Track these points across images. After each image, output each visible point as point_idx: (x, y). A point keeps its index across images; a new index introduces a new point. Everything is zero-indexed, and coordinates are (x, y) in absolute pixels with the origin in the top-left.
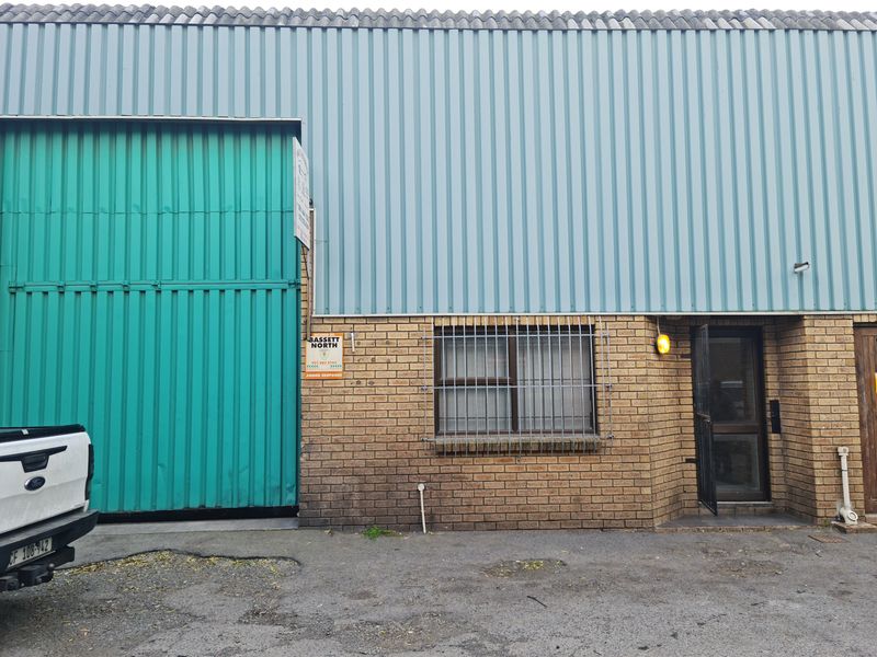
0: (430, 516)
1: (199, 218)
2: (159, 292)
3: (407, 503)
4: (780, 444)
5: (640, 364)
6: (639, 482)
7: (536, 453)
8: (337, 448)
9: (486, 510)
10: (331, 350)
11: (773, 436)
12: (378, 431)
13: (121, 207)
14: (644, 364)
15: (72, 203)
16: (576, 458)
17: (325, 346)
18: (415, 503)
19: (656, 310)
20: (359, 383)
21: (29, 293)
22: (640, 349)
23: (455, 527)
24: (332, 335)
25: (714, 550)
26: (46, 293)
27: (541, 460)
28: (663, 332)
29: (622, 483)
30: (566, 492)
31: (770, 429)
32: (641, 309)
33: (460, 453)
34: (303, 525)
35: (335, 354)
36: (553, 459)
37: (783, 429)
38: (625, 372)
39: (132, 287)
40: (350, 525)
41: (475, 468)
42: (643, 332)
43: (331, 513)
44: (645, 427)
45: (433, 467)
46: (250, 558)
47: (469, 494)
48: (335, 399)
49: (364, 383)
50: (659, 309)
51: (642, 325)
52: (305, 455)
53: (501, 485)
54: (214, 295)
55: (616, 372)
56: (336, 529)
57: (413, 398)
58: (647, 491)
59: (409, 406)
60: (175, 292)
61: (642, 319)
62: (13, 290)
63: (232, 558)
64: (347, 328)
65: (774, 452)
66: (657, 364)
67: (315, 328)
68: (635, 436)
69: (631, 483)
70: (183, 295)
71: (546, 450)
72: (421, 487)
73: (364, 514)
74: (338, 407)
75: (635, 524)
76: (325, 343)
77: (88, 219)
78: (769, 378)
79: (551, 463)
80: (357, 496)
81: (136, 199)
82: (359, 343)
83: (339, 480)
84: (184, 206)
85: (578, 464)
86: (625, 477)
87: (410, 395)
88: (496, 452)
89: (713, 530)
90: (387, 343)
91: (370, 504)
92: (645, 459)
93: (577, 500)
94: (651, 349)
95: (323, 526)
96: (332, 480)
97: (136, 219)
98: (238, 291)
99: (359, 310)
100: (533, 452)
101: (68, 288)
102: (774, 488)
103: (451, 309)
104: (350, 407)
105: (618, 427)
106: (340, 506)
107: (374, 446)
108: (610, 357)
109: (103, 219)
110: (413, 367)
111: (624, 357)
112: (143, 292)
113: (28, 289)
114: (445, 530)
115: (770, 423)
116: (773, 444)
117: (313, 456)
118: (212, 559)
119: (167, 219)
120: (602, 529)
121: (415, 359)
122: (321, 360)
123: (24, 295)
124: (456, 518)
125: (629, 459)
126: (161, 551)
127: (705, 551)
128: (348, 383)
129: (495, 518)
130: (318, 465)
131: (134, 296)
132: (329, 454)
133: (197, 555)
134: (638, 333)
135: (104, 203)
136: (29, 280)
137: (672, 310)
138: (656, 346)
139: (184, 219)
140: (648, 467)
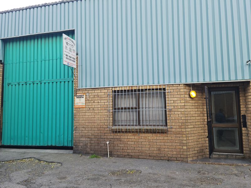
0: (111, 152)
1: (51, 61)
2: (41, 83)
3: (104, 147)
4: (246, 132)
5: (182, 101)
6: (182, 144)
7: (144, 132)
8: (83, 129)
9: (128, 151)
10: (82, 99)
11: (243, 129)
12: (95, 124)
13: (32, 60)
14: (183, 101)
15: (21, 60)
16: (159, 135)
17: (80, 98)
18: (106, 148)
19: (189, 82)
20: (90, 109)
21: (12, 85)
22: (182, 96)
23: (118, 156)
24: (82, 94)
25: (203, 172)
26: (15, 85)
27: (146, 135)
28: (193, 90)
29: (176, 144)
30: (155, 146)
31: (242, 126)
32: (184, 82)
33: (119, 132)
34: (74, 153)
35: (83, 100)
36: (150, 135)
37: (248, 126)
38: (176, 104)
39: (35, 82)
40: (87, 153)
41: (125, 137)
42: (183, 90)
43: (82, 149)
44: (184, 124)
45: (112, 136)
46: (51, 162)
47: (123, 145)
48: (83, 114)
49: (91, 109)
50: (190, 82)
51: (183, 87)
52: (75, 131)
53: (133, 143)
54: (55, 83)
55: (173, 104)
56: (83, 155)
57: (106, 114)
58: (185, 148)
59: (105, 116)
60: (45, 83)
61: (183, 85)
62: (8, 85)
63: (46, 162)
64: (86, 92)
65: (244, 135)
66: (190, 102)
67: (78, 92)
68: (180, 127)
69: (179, 144)
70: (47, 84)
71: (147, 131)
72: (108, 143)
73: (91, 150)
74: (84, 116)
75: (181, 159)
76: (80, 97)
77: (25, 64)
78: (241, 106)
79: (150, 136)
80: (89, 144)
81: (36, 58)
82: (90, 97)
83: (84, 139)
84: (47, 59)
85: (159, 137)
86: (176, 142)
87: (105, 113)
88: (130, 132)
89: (211, 164)
90: (98, 96)
91: (93, 147)
92: (184, 136)
93: (159, 149)
94: (187, 96)
95: (79, 153)
96: (82, 139)
97: (36, 63)
98: (61, 82)
99: (91, 86)
100: (143, 132)
101: (20, 83)
102: (244, 149)
103: (118, 85)
104: (87, 116)
105: (174, 124)
106: (84, 147)
107: (94, 129)
108: (171, 99)
109: (28, 63)
110: (106, 104)
111: (176, 99)
112: (37, 84)
113: (12, 84)
114: (116, 157)
115: (242, 124)
116: (243, 132)
117: (77, 131)
118: (42, 162)
119: (43, 62)
120: (168, 160)
121: (106, 101)
122: (79, 102)
123: (11, 86)
124: (119, 153)
125: (178, 136)
126: (32, 158)
127: (199, 172)
128: (87, 109)
129: (131, 154)
130: (78, 134)
131: (35, 85)
132: (81, 131)
133: (39, 160)
134: (181, 90)
135: (28, 60)
136: (12, 82)
137: (195, 82)
138: (189, 95)
139: (47, 62)
140: (185, 139)
